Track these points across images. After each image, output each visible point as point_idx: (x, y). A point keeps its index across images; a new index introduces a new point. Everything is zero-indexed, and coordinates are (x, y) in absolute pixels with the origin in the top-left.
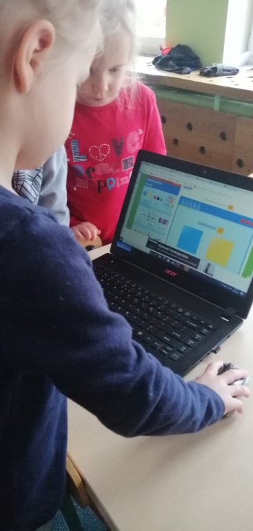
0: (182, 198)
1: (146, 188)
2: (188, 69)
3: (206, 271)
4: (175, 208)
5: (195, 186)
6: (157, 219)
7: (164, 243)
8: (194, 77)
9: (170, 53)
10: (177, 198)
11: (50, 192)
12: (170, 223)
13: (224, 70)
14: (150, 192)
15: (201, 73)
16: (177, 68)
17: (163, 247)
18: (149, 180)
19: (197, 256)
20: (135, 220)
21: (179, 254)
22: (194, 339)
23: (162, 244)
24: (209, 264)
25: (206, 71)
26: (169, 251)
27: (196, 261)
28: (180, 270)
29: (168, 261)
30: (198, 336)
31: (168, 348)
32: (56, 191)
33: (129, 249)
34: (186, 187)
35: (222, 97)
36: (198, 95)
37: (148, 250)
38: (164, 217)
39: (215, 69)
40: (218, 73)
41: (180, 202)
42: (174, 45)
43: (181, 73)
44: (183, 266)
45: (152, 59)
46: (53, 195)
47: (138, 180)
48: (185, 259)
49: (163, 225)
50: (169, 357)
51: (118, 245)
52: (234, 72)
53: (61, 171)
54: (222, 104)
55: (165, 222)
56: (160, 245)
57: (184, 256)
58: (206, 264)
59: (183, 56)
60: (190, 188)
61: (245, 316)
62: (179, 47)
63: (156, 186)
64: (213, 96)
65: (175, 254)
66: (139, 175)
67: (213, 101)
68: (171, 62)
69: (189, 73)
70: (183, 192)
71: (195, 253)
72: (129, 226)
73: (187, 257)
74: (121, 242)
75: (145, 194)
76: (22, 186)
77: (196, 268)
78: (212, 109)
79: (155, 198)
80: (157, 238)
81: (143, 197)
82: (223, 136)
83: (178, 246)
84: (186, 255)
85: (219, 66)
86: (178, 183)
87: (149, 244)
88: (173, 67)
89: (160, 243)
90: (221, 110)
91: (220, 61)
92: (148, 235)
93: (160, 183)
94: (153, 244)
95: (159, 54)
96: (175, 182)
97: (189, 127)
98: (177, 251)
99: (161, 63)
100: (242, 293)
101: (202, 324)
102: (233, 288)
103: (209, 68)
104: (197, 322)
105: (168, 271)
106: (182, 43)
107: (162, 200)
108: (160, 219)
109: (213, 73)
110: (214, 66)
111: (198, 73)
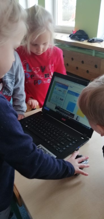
0: (69, 91)
1: (56, 87)
2: (83, 39)
3: (77, 119)
4: (66, 95)
5: (74, 86)
6: (60, 98)
7: (61, 107)
8: (85, 43)
9: (76, 33)
10: (67, 91)
11: (17, 87)
12: (64, 100)
13: (97, 40)
14: (57, 88)
15: (88, 41)
16: (78, 39)
17: (61, 109)
18: (57, 83)
19: (73, 113)
20: (51, 98)
21: (67, 112)
22: (69, 145)
23: (61, 108)
24: (78, 117)
25: (90, 40)
26: (63, 111)
27: (73, 115)
28: (67, 118)
29: (63, 115)
30: (71, 144)
31: (59, 148)
32: (20, 87)
33: (49, 110)
34: (70, 87)
35: (96, 51)
36: (87, 50)
37: (55, 110)
38: (62, 98)
39: (93, 40)
40: (94, 41)
41: (68, 92)
42: (78, 30)
43: (80, 41)
44: (68, 117)
45: (69, 35)
46: (18, 89)
47: (53, 83)
48: (69, 114)
49: (61, 101)
50: (58, 152)
51: (45, 108)
52: (101, 41)
53: (22, 79)
54: (96, 53)
55: (62, 100)
56: (60, 109)
57: (69, 113)
58: (77, 116)
59: (81, 34)
60: (72, 87)
61: (90, 137)
62: (80, 30)
63: (59, 86)
64: (92, 50)
65: (66, 112)
66: (54, 82)
67: (92, 52)
68: (76, 37)
69: (83, 41)
70: (69, 89)
71: (73, 112)
72: (49, 101)
73: (70, 114)
74: (46, 107)
75: (55, 89)
76: (7, 85)
77: (73, 118)
78: (92, 55)
79: (59, 90)
80: (59, 106)
81: (55, 90)
82: (96, 66)
83: (67, 109)
84: (70, 113)
85: (95, 38)
86: (68, 85)
87: (56, 108)
88: (77, 38)
89: (60, 108)
90: (95, 56)
91: (96, 36)
92: (56, 104)
93: (61, 85)
94: (58, 108)
95: (72, 33)
96: (66, 85)
97: (83, 62)
98: (66, 111)
99: (72, 37)
100: (89, 128)
101: (73, 140)
102: (86, 126)
103: (91, 39)
104: (71, 139)
105: (63, 119)
106: (81, 29)
107: (61, 91)
108: (61, 99)
109: (93, 41)
110: (93, 38)
111: (87, 41)
